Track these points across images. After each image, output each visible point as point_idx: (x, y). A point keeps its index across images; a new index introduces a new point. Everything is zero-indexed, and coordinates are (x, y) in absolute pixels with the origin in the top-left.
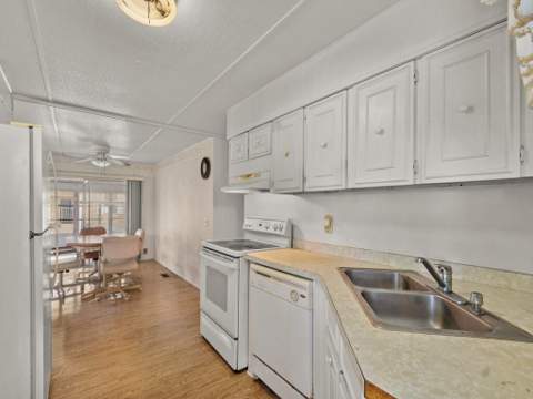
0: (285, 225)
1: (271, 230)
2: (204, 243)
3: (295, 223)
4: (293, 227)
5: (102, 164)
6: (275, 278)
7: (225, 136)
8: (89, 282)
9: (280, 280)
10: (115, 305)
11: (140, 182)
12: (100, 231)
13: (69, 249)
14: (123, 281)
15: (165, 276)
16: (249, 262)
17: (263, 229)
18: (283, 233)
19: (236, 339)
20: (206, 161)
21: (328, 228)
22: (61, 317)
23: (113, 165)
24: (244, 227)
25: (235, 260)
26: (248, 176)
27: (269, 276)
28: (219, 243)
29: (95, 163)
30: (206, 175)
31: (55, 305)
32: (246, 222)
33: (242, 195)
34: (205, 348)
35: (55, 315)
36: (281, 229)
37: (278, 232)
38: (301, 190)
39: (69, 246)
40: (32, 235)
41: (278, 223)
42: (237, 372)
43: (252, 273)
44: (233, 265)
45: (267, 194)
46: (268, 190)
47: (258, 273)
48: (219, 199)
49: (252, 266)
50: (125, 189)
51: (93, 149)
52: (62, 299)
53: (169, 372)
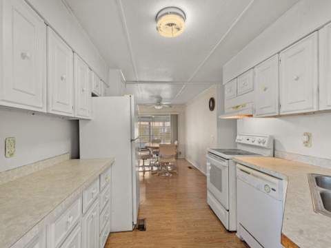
0: (267, 140)
1: (256, 143)
2: (209, 149)
3: (276, 138)
4: (274, 141)
5: (159, 108)
6: (253, 175)
7: (222, 82)
8: (155, 166)
9: (257, 176)
10: (165, 179)
11: (177, 115)
12: (158, 141)
13: (147, 149)
14: (169, 167)
15: (190, 168)
16: (236, 163)
17: (250, 142)
18: (265, 145)
19: (228, 211)
20: (212, 100)
21: (307, 143)
22: (144, 179)
23: (164, 107)
24: (236, 141)
25: (227, 161)
26: (237, 107)
27: (249, 173)
28: (218, 150)
29: (156, 107)
30: (212, 108)
31: (141, 174)
32: (238, 137)
33: (236, 120)
34: (210, 212)
35: (141, 179)
36: (264, 143)
37: (261, 145)
38: (277, 114)
39: (146, 148)
40: (132, 140)
41: (262, 139)
42: (229, 231)
43: (238, 170)
44: (225, 163)
45: (251, 118)
46: (251, 116)
47: (242, 170)
48: (220, 123)
49: (238, 165)
50: (170, 119)
51: (155, 100)
52: (144, 172)
53: (188, 218)
